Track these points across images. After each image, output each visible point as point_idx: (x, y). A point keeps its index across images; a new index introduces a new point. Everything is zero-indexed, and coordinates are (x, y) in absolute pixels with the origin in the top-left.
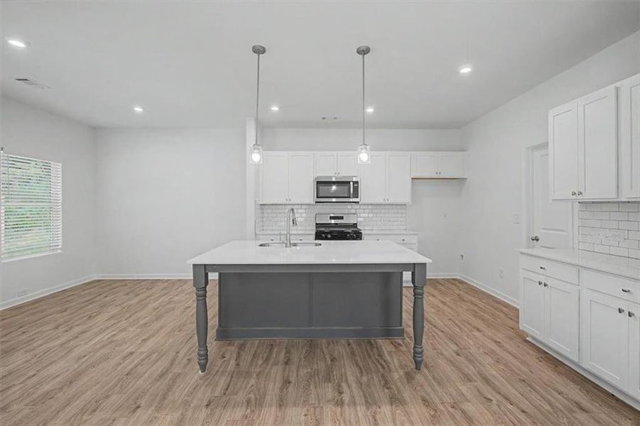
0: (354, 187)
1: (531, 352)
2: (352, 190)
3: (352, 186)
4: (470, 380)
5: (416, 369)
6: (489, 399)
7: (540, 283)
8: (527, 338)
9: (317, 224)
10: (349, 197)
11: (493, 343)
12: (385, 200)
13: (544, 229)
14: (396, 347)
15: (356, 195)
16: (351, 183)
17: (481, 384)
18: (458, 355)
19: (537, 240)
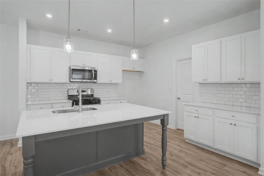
0: (94, 73)
1: (192, 147)
2: (93, 75)
3: (93, 73)
4: (186, 167)
5: (163, 169)
6: (199, 173)
7: (195, 117)
8: (186, 141)
9: (69, 95)
10: (92, 79)
11: (177, 146)
12: (110, 81)
13: (182, 94)
14: (145, 160)
15: (96, 78)
16: (93, 71)
17: (191, 167)
18: (172, 156)
19: (180, 99)
